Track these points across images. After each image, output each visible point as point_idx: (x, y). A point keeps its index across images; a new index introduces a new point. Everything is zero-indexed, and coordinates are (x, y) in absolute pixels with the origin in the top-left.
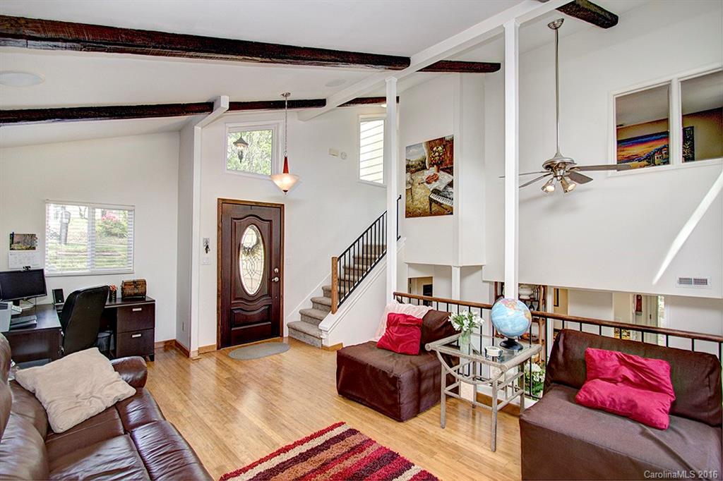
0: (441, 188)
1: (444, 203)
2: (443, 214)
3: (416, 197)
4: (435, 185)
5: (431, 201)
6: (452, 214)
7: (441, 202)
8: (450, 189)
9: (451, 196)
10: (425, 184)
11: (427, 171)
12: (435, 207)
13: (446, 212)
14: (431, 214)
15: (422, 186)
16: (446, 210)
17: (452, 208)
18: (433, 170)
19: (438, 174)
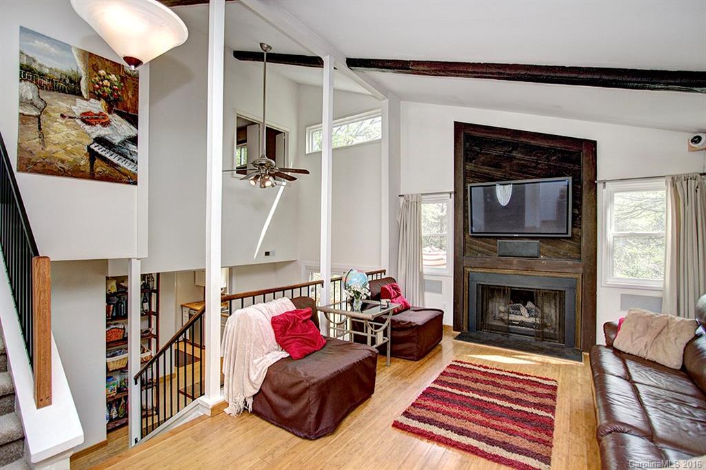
0: (117, 140)
1: (122, 164)
2: (119, 181)
3: (53, 137)
4: (99, 131)
5: (93, 155)
6: (135, 183)
7: (115, 161)
8: (132, 147)
9: (134, 158)
10: (79, 122)
11: (84, 102)
12: (100, 167)
13: (125, 179)
14: (92, 176)
15: (71, 122)
16: (126, 175)
17: (135, 175)
18: (97, 106)
19: (110, 116)
